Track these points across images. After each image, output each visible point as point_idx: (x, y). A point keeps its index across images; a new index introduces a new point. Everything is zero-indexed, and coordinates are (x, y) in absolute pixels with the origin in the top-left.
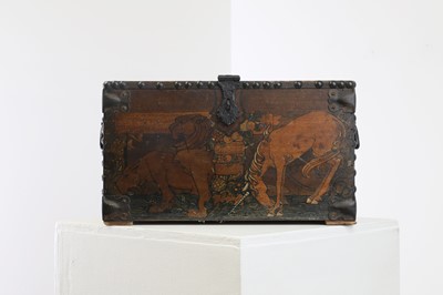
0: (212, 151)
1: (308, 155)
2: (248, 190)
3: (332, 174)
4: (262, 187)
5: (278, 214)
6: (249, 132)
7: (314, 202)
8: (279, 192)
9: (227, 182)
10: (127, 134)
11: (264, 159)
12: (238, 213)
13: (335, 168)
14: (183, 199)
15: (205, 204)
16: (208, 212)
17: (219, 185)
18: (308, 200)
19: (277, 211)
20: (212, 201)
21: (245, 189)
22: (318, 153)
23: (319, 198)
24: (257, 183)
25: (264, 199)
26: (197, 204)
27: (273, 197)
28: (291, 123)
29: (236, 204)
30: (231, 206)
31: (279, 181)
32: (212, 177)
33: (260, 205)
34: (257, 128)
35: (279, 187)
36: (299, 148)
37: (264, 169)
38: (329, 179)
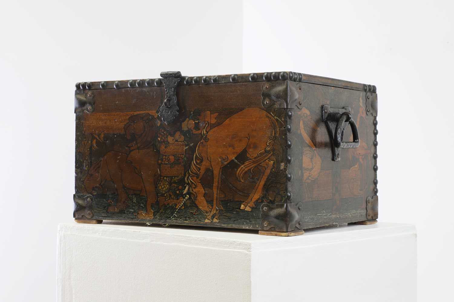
0: (158, 152)
1: (242, 157)
2: (189, 193)
3: (264, 178)
4: (200, 190)
5: (215, 220)
6: (189, 131)
7: (248, 209)
8: (215, 195)
9: (170, 184)
10: (92, 134)
11: (202, 161)
12: (180, 217)
13: (268, 171)
14: (135, 201)
15: (152, 206)
16: (154, 215)
17: (164, 187)
18: (242, 207)
19: (213, 217)
20: (158, 203)
21: (185, 192)
22: (252, 154)
23: (252, 204)
24: (196, 186)
25: (202, 204)
26: (145, 206)
27: (210, 202)
28: (227, 121)
29: (178, 207)
30: (173, 209)
31: (215, 184)
32: (157, 179)
33: (198, 209)
34: (197, 127)
35: (215, 191)
36: (234, 148)
37: (202, 172)
38: (262, 183)
